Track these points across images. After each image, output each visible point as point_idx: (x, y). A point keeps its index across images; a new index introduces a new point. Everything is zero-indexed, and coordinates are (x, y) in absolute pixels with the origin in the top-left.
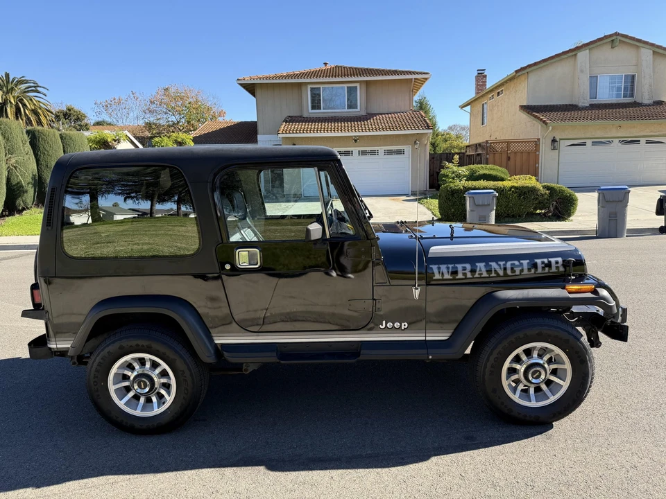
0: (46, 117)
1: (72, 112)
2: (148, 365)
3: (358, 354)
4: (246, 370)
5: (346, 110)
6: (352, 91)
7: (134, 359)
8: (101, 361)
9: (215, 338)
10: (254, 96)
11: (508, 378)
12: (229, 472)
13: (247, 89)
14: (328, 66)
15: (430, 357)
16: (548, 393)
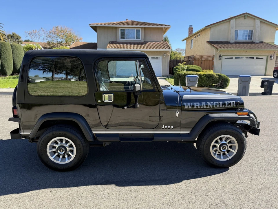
0: (3, 37)
1: (15, 35)
2: (64, 142)
3: (153, 139)
4: (104, 145)
5: (135, 39)
6: (138, 31)
7: (58, 139)
8: (44, 140)
9: (93, 131)
10: (96, 31)
11: (212, 149)
12: (100, 187)
13: (93, 29)
14: (128, 21)
15: (182, 140)
16: (228, 155)
